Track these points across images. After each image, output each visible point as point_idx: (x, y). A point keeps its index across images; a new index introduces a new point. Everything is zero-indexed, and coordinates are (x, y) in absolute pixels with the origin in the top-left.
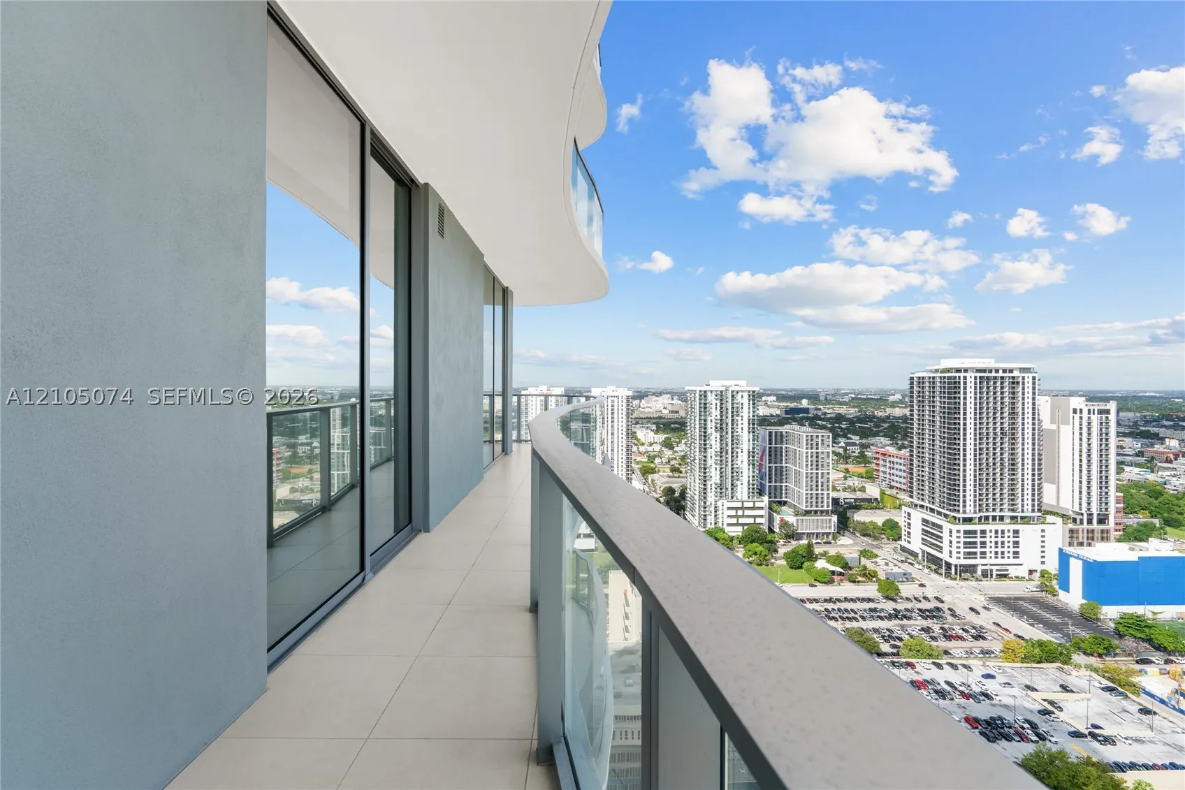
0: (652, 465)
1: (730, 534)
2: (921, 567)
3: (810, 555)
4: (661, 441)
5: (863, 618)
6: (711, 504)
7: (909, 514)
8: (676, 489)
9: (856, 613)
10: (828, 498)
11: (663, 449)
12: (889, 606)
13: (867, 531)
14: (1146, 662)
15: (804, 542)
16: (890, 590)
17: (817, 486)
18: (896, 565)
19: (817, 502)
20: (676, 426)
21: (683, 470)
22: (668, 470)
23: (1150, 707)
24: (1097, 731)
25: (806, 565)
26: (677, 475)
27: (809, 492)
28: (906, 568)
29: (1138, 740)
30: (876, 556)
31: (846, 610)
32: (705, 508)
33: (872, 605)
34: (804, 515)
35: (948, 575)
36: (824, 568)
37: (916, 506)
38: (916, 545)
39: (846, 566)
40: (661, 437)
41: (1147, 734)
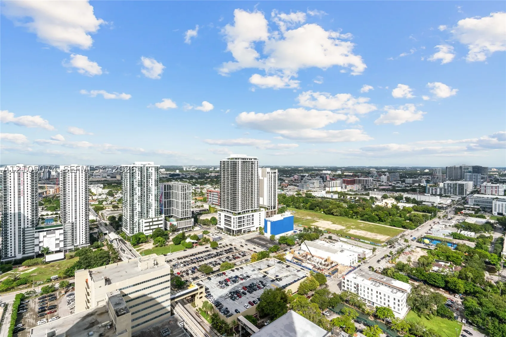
0: (101, 206)
1: (146, 235)
2: (224, 234)
3: (184, 237)
4: (106, 192)
5: (206, 259)
6: (136, 222)
7: (220, 214)
8: (116, 217)
9: (203, 258)
10: (190, 212)
11: (108, 196)
12: (214, 252)
13: (205, 223)
14: (286, 250)
15: (181, 232)
16: (215, 246)
17: (186, 207)
18: (216, 235)
19: (186, 214)
20: (115, 184)
21: (120, 207)
22: (111, 207)
23: (289, 265)
24: (277, 277)
25: (182, 242)
26: (116, 209)
27: (182, 210)
28: (219, 235)
29: (287, 276)
30: (209, 232)
31: (199, 258)
32: (133, 224)
33: (208, 253)
34: (180, 220)
35: (233, 235)
36: (189, 242)
37: (222, 210)
38: (222, 226)
39: (198, 239)
40: (106, 191)
41: (288, 273)
